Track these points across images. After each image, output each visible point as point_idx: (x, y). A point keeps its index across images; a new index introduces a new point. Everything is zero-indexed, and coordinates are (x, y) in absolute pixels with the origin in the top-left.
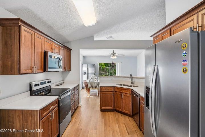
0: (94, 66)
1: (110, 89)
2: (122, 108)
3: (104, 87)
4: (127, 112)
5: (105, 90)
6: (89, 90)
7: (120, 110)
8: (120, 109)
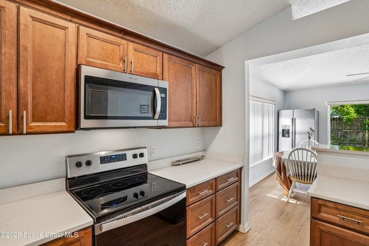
0: (312, 113)
6: (287, 182)
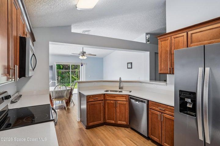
1: (99, 97)
2: (115, 119)
3: (91, 96)
4: (123, 122)
5: (93, 100)
7: (113, 122)
8: (113, 120)
